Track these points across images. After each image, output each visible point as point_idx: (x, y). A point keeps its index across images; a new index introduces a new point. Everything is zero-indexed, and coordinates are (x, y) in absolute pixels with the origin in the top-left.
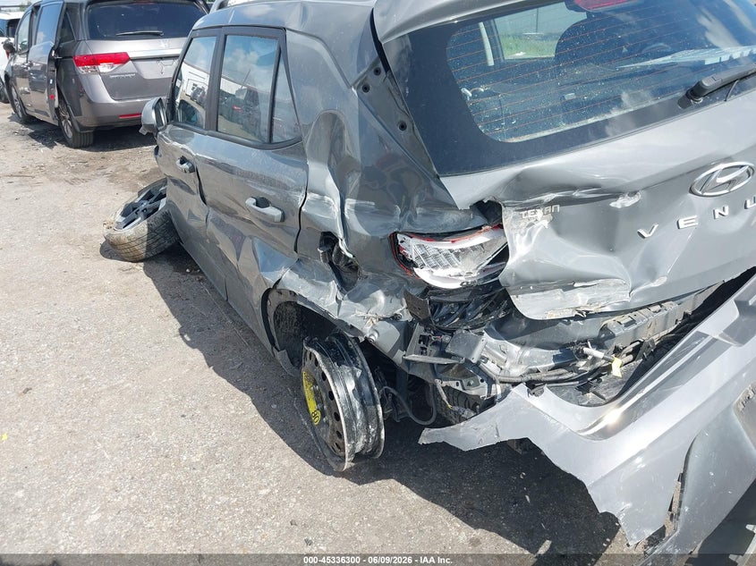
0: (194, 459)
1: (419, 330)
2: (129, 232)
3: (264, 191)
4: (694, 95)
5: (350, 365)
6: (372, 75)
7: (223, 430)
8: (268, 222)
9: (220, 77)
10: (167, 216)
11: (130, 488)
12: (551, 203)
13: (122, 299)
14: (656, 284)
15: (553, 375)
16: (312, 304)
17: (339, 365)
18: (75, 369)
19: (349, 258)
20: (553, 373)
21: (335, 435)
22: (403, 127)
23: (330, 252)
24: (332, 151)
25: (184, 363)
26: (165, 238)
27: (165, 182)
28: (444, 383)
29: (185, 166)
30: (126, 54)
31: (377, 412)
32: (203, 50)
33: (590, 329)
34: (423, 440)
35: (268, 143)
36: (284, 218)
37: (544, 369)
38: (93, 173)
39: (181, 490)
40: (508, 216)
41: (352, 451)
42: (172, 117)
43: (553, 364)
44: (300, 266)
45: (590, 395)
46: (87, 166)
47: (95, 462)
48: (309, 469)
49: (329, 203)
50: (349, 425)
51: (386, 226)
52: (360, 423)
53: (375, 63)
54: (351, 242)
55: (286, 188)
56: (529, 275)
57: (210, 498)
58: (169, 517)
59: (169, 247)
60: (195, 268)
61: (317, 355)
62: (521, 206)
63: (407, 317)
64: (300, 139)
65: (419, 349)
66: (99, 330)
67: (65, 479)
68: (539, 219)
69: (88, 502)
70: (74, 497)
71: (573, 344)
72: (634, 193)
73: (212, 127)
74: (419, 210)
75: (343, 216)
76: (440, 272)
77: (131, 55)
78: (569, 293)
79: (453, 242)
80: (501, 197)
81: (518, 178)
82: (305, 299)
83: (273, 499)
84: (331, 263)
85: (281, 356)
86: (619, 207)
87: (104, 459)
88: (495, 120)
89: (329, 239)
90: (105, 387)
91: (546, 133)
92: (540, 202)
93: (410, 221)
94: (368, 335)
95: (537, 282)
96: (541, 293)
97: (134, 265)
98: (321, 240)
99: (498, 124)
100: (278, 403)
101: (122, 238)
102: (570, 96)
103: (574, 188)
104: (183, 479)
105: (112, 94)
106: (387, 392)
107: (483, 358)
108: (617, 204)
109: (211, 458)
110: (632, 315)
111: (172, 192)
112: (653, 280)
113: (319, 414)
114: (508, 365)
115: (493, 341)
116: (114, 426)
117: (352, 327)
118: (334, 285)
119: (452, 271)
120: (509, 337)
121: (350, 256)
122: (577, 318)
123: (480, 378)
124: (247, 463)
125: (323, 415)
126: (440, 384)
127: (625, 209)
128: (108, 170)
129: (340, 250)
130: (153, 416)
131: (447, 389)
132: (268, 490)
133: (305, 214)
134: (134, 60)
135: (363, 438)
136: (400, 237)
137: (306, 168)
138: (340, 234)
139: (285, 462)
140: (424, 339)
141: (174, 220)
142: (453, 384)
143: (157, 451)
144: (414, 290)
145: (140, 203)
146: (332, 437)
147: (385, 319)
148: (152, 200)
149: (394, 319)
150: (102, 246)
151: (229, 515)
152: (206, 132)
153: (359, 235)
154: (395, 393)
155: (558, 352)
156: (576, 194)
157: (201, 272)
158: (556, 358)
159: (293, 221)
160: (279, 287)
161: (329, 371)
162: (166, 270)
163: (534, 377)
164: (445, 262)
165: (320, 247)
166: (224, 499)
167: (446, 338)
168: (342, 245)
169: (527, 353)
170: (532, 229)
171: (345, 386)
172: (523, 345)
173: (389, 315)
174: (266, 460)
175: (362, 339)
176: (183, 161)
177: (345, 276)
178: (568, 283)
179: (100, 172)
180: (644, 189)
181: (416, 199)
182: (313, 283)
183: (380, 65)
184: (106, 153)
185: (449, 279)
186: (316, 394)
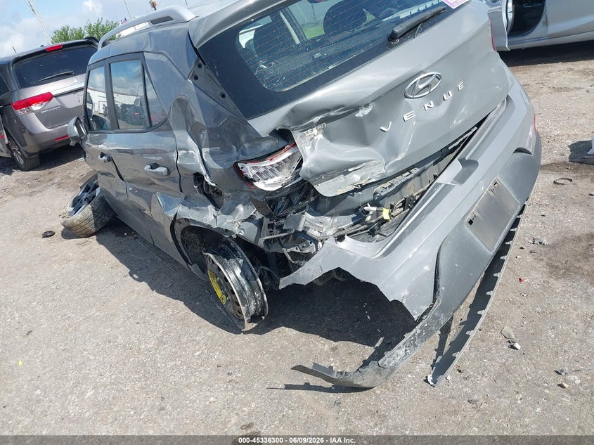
0: (149, 346)
1: (266, 221)
2: (79, 216)
3: (153, 158)
4: (392, 40)
5: (234, 258)
6: (197, 69)
7: (166, 325)
8: (161, 178)
9: (112, 93)
10: (102, 199)
11: (110, 372)
12: (320, 122)
13: (83, 262)
14: (399, 158)
15: (353, 230)
16: (199, 223)
17: (228, 259)
18: (59, 313)
19: (214, 187)
20: (353, 228)
21: (235, 305)
22: (223, 96)
23: (202, 186)
24: (187, 121)
25: (133, 292)
26: (105, 215)
27: (96, 177)
28: (289, 250)
29: (104, 158)
30: (50, 94)
31: (257, 282)
32: (98, 77)
33: (366, 196)
34: (281, 287)
35: (151, 127)
36: (169, 172)
37: (347, 227)
38: (45, 185)
39: (144, 365)
40: (297, 136)
41: (248, 312)
42: (89, 128)
43: (352, 223)
44: (187, 201)
45: (378, 236)
46: (39, 181)
47: (84, 363)
48: (225, 333)
49: (192, 155)
50: (241, 296)
51: (230, 160)
52: (248, 293)
53: (197, 61)
54: (212, 176)
55: (165, 152)
56: (319, 169)
57: (163, 365)
58: (139, 381)
59: (109, 222)
60: (130, 231)
61: (211, 256)
62: (302, 128)
63: (259, 216)
64: (166, 120)
65: (268, 233)
66: (70, 286)
67: (66, 377)
68: (316, 134)
69: (84, 386)
70: (74, 385)
71: (360, 207)
72: (367, 106)
73: (116, 128)
74: (246, 145)
75: (203, 160)
76: (270, 181)
77: (54, 93)
78: (347, 176)
79: (271, 160)
80: (288, 125)
81: (293, 111)
82: (194, 221)
83: (204, 356)
84: (205, 194)
85: (194, 268)
86: (361, 116)
87: (90, 360)
88: (272, 80)
89: (198, 177)
90: (81, 318)
91: (305, 81)
92: (312, 123)
93: (243, 154)
94: (237, 233)
95: (325, 173)
96: (331, 180)
97: (87, 239)
98: (195, 181)
99: (275, 82)
100: (200, 301)
101: (75, 221)
102: (318, 55)
103: (329, 110)
104: (143, 358)
105: (46, 125)
106: (263, 270)
107: (305, 227)
108: (360, 114)
109: (161, 342)
110: (391, 181)
111: (102, 181)
112: (397, 156)
113: (225, 297)
114: (324, 229)
115: (313, 217)
116: (92, 340)
117: (227, 230)
118: (211, 208)
119: (276, 179)
120: (323, 213)
121: (214, 185)
122: (356, 190)
123: (309, 242)
124: (184, 340)
125: (227, 296)
126: (286, 251)
127: (365, 116)
128: (56, 181)
129: (206, 182)
130: (118, 328)
131: (292, 253)
132: (200, 352)
133: (180, 165)
134: (56, 96)
135: (253, 302)
136: (240, 165)
137: (174, 136)
138: (204, 172)
139: (209, 333)
140: (270, 226)
141: (107, 200)
142: (294, 249)
143: (124, 347)
144: (260, 197)
145: (82, 195)
146: (234, 307)
147: (246, 220)
148: (90, 191)
149: (251, 219)
150: (63, 232)
151: (176, 371)
152: (112, 132)
153: (215, 170)
154: (268, 270)
155: (354, 215)
156: (332, 114)
157: (135, 233)
158: (353, 219)
159: (175, 174)
160: (177, 218)
161: (221, 263)
162: (110, 237)
163: (341, 233)
164: (272, 174)
165: (195, 185)
166: (171, 364)
167: (282, 221)
168: (207, 179)
169: (336, 220)
170: (314, 141)
171: (234, 274)
172: (332, 216)
173: (248, 216)
174: (197, 335)
175: (234, 236)
176: (102, 155)
177: (216, 200)
178: (344, 169)
179: (49, 183)
180: (374, 101)
181: (243, 139)
182: (198, 210)
183: (201, 62)
184: (51, 170)
185: (274, 184)
186: (219, 283)
